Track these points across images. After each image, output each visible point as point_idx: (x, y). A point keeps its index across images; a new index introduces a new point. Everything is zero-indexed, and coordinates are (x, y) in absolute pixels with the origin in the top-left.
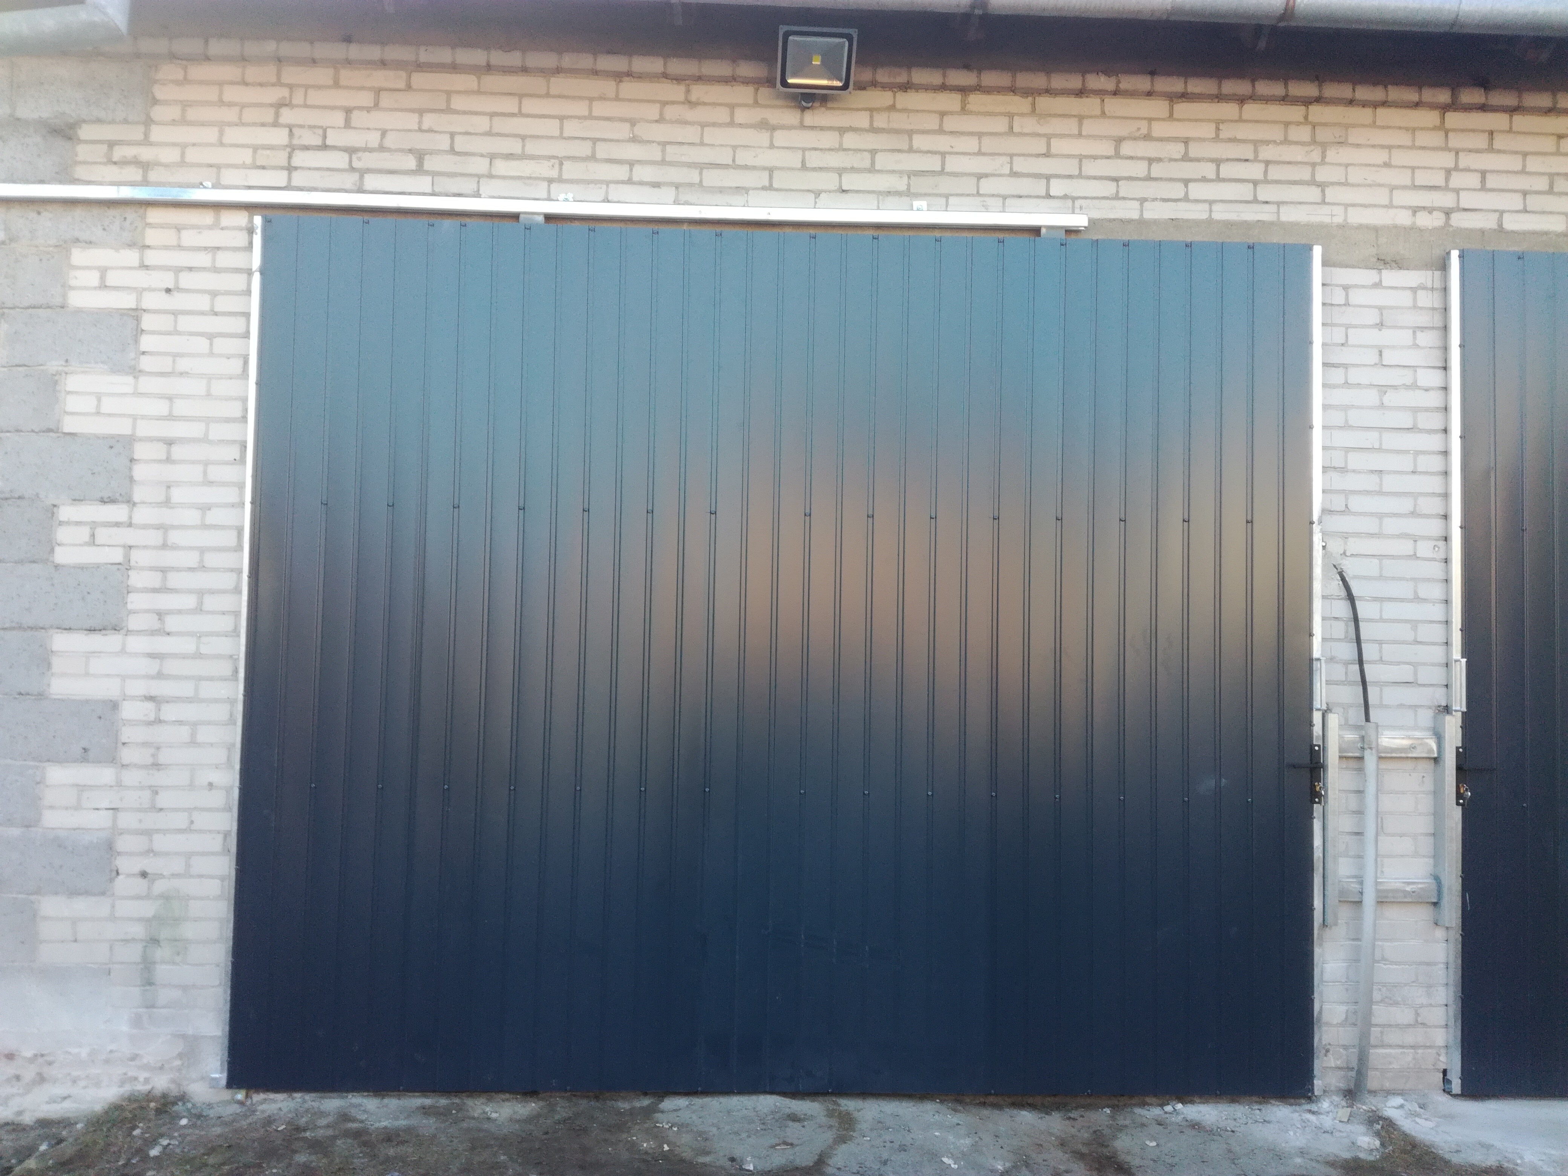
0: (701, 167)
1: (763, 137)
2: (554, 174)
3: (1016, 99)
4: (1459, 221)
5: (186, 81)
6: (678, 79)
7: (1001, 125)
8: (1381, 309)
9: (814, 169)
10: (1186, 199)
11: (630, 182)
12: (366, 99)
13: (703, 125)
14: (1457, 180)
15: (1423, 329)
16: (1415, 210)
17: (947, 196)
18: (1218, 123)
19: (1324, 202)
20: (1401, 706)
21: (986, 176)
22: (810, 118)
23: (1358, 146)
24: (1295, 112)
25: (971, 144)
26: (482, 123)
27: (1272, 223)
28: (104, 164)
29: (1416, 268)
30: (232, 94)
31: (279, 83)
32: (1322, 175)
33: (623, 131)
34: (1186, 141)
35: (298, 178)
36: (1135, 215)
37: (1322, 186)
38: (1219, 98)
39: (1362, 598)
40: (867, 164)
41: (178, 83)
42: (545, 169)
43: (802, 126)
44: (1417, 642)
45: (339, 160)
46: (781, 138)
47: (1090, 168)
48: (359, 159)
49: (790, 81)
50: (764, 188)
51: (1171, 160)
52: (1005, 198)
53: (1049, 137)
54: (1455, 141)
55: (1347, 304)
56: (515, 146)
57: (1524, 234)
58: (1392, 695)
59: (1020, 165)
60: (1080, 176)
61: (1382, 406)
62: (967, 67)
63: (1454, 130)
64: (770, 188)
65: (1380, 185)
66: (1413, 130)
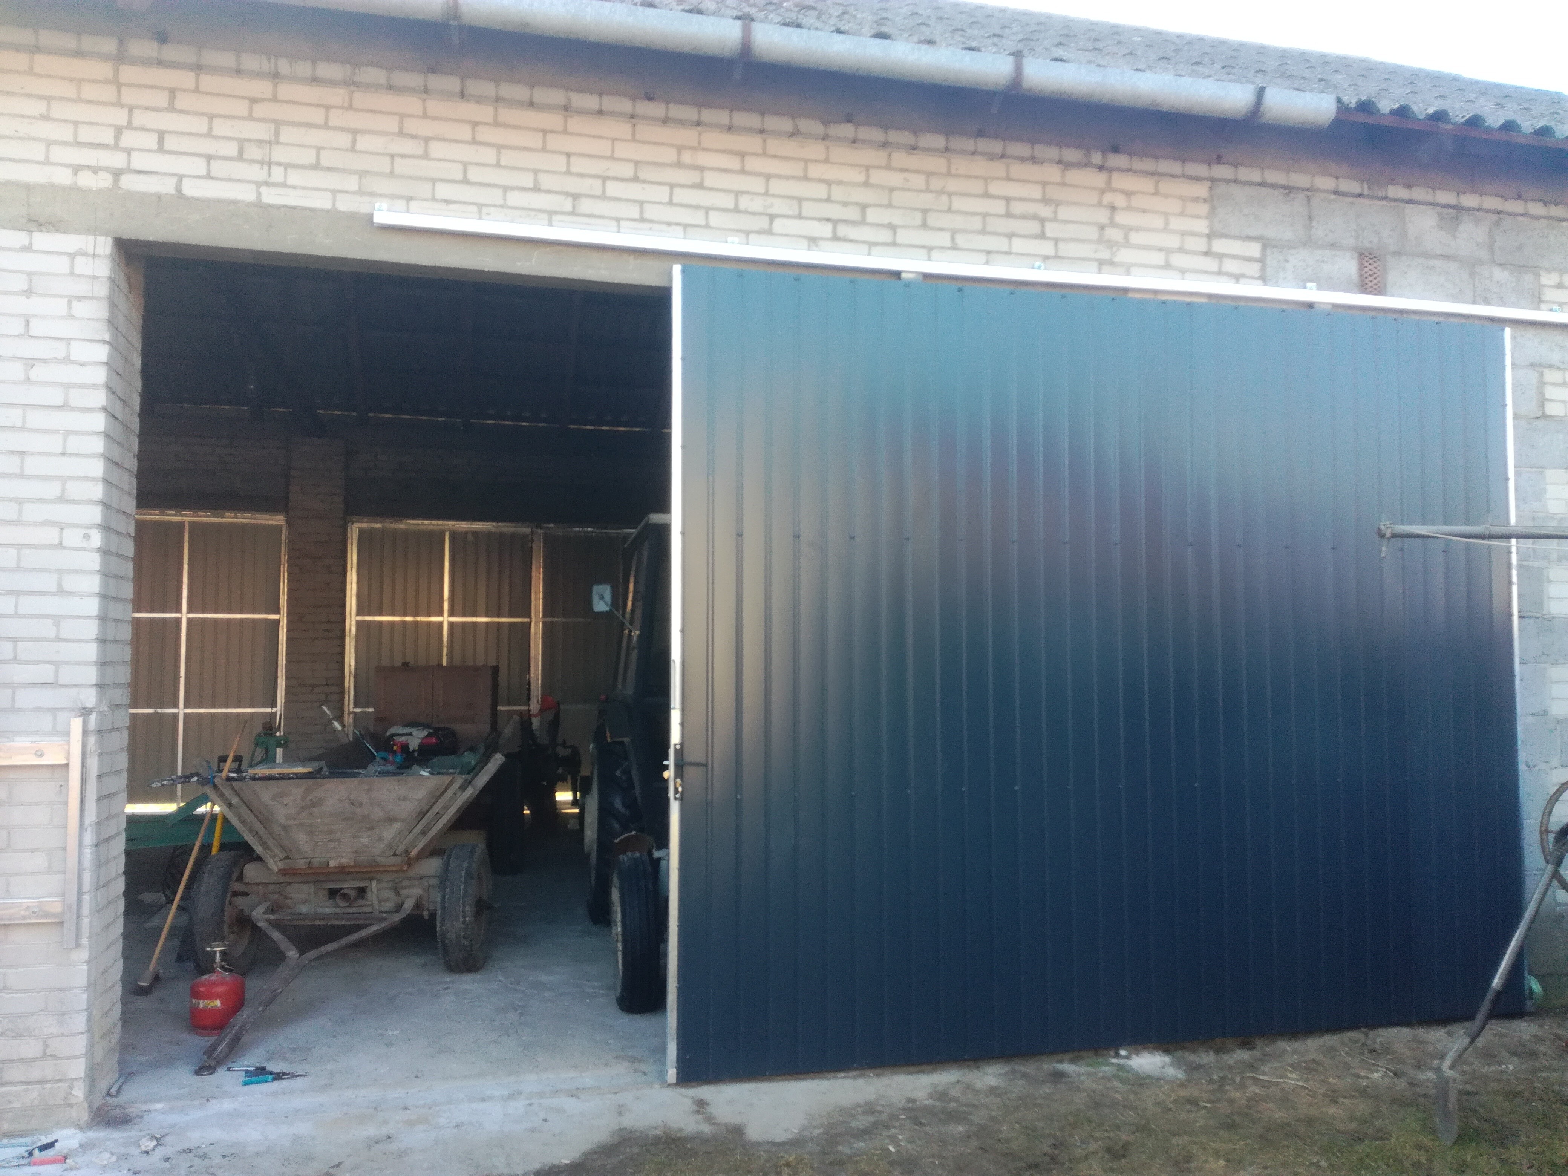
4: (128, 182)
8: (30, 274)
14: (129, 139)
15: (80, 298)
16: (77, 169)
29: (77, 231)
44: (58, 639)
54: (130, 96)
57: (208, 202)
61: (28, 381)
63: (129, 85)
65: (34, 139)
66: (79, 82)
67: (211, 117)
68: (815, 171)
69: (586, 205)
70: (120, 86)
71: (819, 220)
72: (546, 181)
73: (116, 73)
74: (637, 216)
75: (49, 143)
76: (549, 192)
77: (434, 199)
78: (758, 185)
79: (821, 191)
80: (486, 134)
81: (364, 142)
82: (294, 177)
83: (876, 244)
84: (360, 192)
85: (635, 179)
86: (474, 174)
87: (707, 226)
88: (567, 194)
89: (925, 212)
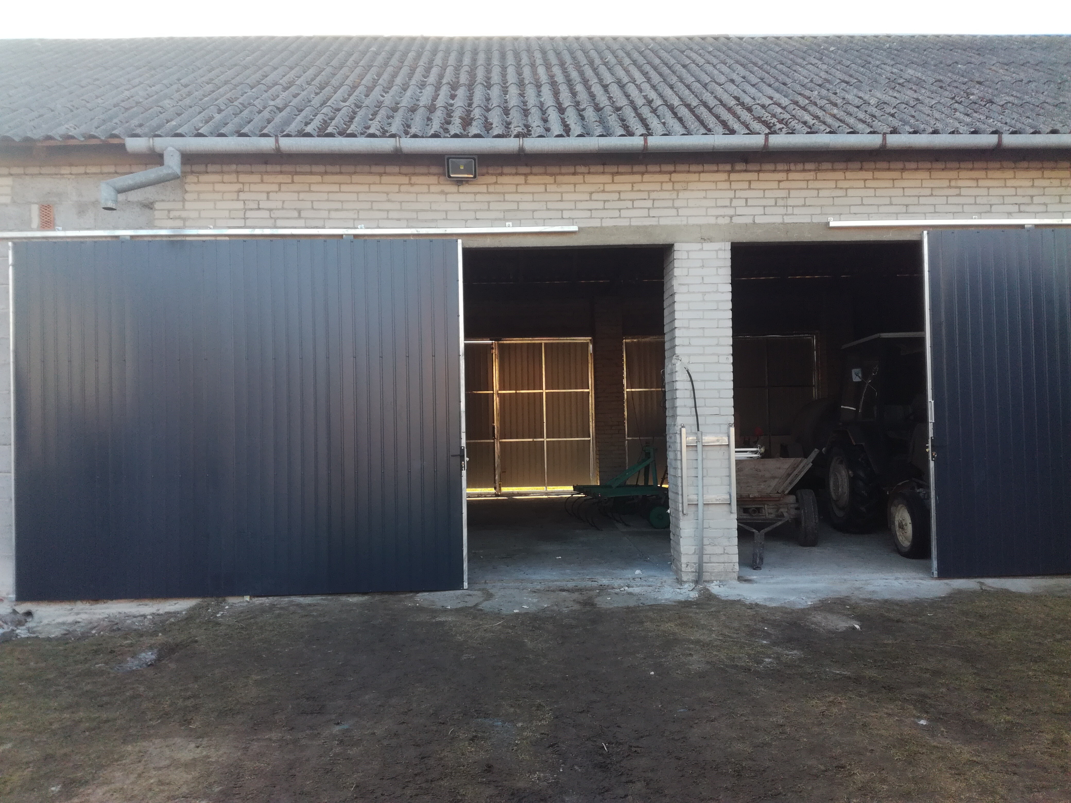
0: (417, 211)
1: (442, 198)
2: (356, 216)
3: (548, 177)
4: (736, 220)
5: (199, 182)
6: (406, 175)
7: (542, 188)
8: (702, 259)
9: (464, 210)
10: (620, 217)
11: (388, 219)
12: (275, 187)
13: (417, 194)
14: (735, 202)
15: (720, 267)
16: (717, 217)
17: (520, 220)
18: (633, 183)
19: (678, 215)
20: (714, 424)
21: (536, 210)
22: (462, 189)
23: (693, 190)
24: (666, 177)
25: (529, 197)
26: (325, 196)
27: (656, 226)
28: (167, 219)
29: (717, 242)
30: (219, 187)
31: (238, 182)
32: (677, 203)
33: (383, 197)
34: (619, 192)
35: (249, 223)
36: (599, 225)
37: (677, 209)
38: (633, 173)
39: (697, 381)
40: (486, 207)
41: (195, 183)
42: (352, 215)
43: (459, 192)
44: (720, 398)
45: (266, 214)
46: (450, 197)
47: (580, 205)
48: (274, 213)
49: (452, 176)
50: (444, 219)
51: (613, 201)
52: (544, 219)
53: (562, 193)
54: (734, 185)
55: (688, 258)
56: (339, 205)
57: (764, 225)
58: (710, 420)
59: (550, 205)
60: (575, 209)
61: (704, 301)
62: (527, 165)
63: (734, 181)
64: (446, 219)
65: (702, 207)
66: (716, 182)
67: (764, 190)
68: (1009, 183)
69: (911, 209)
70: (731, 182)
71: (1012, 204)
72: (895, 201)
73: (729, 176)
74: (933, 211)
75: (707, 208)
76: (896, 205)
77: (850, 213)
78: (984, 192)
79: (1012, 191)
80: (870, 184)
81: (822, 193)
82: (796, 211)
83: (1038, 213)
84: (821, 214)
85: (932, 195)
86: (866, 201)
87: (963, 212)
88: (904, 205)
89: (1060, 196)
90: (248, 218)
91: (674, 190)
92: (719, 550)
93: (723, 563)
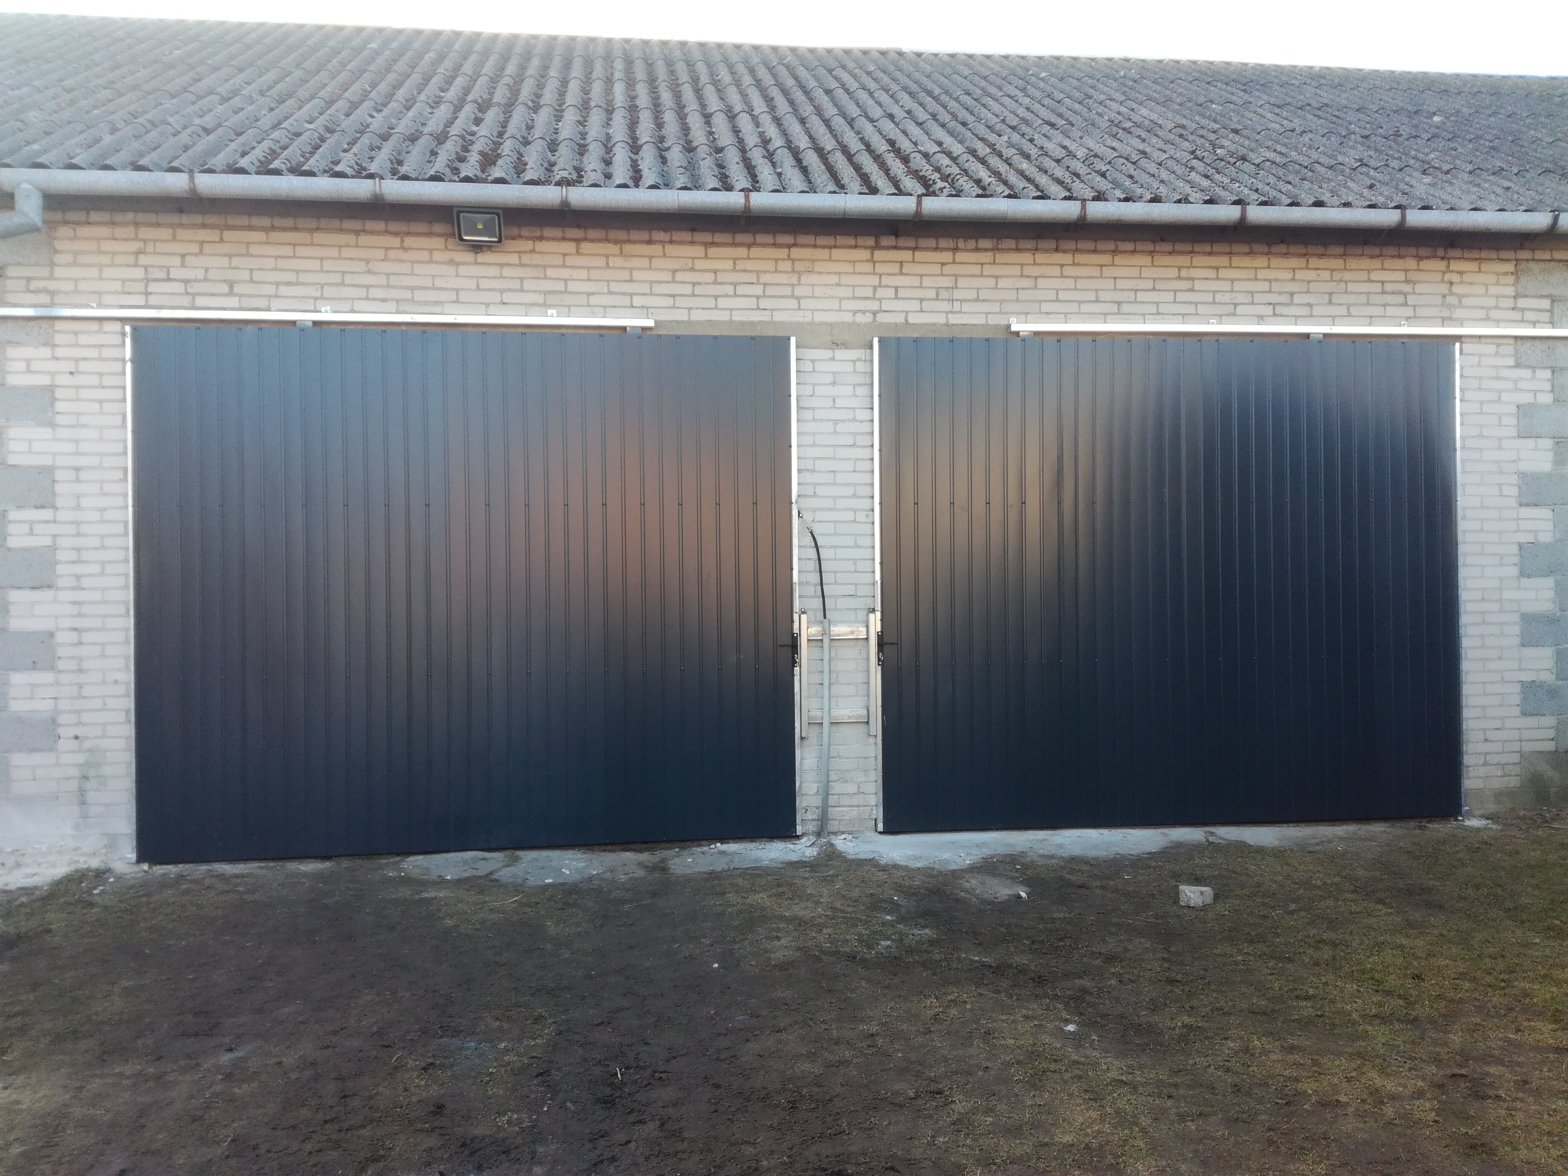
0: (413, 289)
1: (451, 270)
2: (318, 294)
3: (611, 245)
4: (882, 318)
5: (75, 238)
6: (396, 234)
7: (601, 262)
8: (834, 373)
9: (485, 290)
10: (716, 308)
11: (367, 298)
12: (194, 248)
13: (413, 263)
14: (881, 293)
15: (859, 385)
16: (855, 312)
17: (569, 307)
18: (735, 260)
19: (799, 309)
20: (848, 609)
21: (593, 294)
22: (482, 258)
23: (820, 273)
24: (782, 253)
25: (583, 274)
26: (271, 263)
27: (768, 322)
28: (26, 292)
29: (853, 348)
30: (107, 246)
31: (136, 239)
32: (799, 291)
33: (361, 266)
34: (715, 272)
35: (152, 300)
36: (686, 318)
37: (798, 299)
38: (734, 245)
39: (824, 547)
40: (518, 286)
41: (71, 239)
42: (312, 291)
43: (476, 263)
44: (856, 571)
45: (179, 288)
46: (463, 270)
47: (658, 289)
48: (192, 287)
49: (465, 238)
50: (453, 302)
51: (707, 283)
52: (605, 307)
53: (631, 270)
54: (880, 268)
55: (814, 371)
56: (292, 277)
57: (921, 325)
58: (842, 603)
59: (614, 287)
60: (651, 294)
61: (835, 432)
62: (579, 226)
63: (879, 262)
64: (457, 301)
65: (833, 297)
66: (854, 262)
67: (922, 276)
68: (1262, 274)
69: (1125, 308)
70: (874, 263)
71: (1265, 304)
72: (1103, 296)
73: (872, 255)
74: (1155, 312)
75: (841, 299)
76: (1104, 302)
77: (1040, 313)
78: (1226, 286)
79: (1265, 286)
80: (1069, 271)
81: (1002, 283)
82: (966, 307)
83: (1300, 317)
84: (1000, 313)
85: (1154, 289)
86: (1063, 296)
87: (1197, 314)
88: (1114, 302)
89: (1330, 294)
90: (150, 293)
91: (793, 271)
92: (851, 788)
93: (857, 806)
